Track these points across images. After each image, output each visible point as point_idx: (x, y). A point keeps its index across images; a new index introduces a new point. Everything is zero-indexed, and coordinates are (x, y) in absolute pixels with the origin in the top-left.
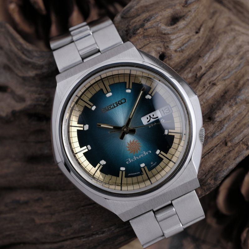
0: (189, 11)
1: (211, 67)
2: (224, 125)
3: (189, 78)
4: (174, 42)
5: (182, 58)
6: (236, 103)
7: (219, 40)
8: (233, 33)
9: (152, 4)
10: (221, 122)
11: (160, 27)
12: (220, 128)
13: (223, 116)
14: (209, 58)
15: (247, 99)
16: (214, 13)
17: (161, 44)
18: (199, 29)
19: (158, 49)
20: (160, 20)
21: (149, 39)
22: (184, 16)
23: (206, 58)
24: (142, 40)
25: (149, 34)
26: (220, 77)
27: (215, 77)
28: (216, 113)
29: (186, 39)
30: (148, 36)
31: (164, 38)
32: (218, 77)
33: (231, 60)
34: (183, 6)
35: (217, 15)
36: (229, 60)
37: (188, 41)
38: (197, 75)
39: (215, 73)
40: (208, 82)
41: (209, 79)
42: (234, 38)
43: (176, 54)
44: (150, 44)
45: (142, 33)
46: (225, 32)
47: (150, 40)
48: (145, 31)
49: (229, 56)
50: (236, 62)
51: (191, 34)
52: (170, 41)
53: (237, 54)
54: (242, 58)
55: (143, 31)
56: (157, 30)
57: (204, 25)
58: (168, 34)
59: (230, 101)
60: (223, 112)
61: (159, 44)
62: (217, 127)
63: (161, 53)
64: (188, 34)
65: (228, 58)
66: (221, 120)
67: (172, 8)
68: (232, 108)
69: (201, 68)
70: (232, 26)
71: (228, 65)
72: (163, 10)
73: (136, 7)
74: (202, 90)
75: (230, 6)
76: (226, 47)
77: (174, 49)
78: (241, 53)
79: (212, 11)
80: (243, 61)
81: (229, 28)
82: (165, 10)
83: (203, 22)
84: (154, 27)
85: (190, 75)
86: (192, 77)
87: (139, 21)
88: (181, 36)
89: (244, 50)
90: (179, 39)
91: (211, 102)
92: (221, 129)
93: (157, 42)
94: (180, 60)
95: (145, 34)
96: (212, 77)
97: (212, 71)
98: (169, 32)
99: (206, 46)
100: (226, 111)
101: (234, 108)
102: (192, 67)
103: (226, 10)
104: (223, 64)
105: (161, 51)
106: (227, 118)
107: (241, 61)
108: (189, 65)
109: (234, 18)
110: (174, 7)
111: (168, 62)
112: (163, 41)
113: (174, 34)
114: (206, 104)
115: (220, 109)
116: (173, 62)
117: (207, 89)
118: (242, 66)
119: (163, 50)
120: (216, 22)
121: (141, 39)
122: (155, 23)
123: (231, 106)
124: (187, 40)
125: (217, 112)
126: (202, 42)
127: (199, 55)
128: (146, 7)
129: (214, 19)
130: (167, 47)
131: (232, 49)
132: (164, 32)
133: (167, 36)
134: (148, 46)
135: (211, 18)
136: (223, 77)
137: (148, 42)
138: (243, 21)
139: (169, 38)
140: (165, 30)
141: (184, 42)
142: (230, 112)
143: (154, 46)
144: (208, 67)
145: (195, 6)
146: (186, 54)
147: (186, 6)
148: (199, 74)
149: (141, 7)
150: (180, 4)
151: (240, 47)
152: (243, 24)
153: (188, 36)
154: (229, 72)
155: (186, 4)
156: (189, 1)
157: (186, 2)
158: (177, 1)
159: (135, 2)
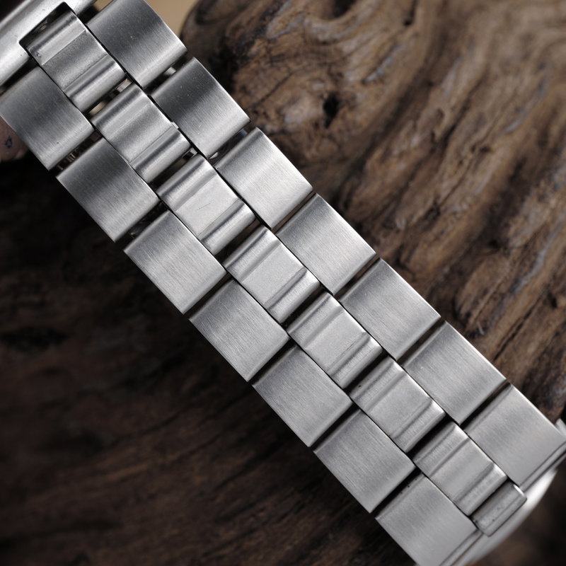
1: (465, 107)
2: (536, 254)
3: (415, 149)
4: (355, 60)
5: (384, 100)
6: (555, 188)
7: (471, 30)
8: (503, 6)
10: (526, 246)
11: (310, 25)
12: (528, 263)
13: (528, 232)
14: (455, 85)
17: (321, 73)
18: (412, 13)
19: (317, 86)
20: (306, 7)
21: (286, 66)
23: (448, 83)
24: (269, 71)
25: (283, 51)
26: (497, 129)
27: (483, 132)
28: (507, 226)
29: (383, 45)
30: (281, 57)
31: (325, 55)
32: (491, 129)
33: (515, 76)
36: (510, 79)
37: (391, 49)
38: (433, 135)
39: (480, 121)
40: (467, 148)
41: (469, 137)
42: (508, 17)
43: (366, 91)
44: (293, 77)
45: (264, 51)
46: (480, 8)
47: (289, 69)
48: (271, 45)
49: (507, 68)
50: (528, 79)
51: (394, 30)
52: (344, 59)
53: (526, 57)
54: (541, 66)
55: (266, 48)
56: (303, 35)
58: (335, 41)
59: (538, 185)
60: (526, 218)
61: (317, 74)
62: (521, 263)
63: (326, 96)
64: (386, 30)
65: (506, 73)
66: (524, 241)
68: (548, 203)
69: (440, 114)
71: (509, 91)
74: (456, 172)
76: (494, 46)
77: (359, 78)
78: (536, 54)
80: (548, 72)
84: (295, 30)
85: (416, 140)
86: (421, 145)
87: (249, 23)
88: (369, 40)
89: (540, 43)
90: (365, 50)
91: (485, 198)
92: (531, 267)
93: (309, 68)
94: (380, 104)
95: (274, 53)
96: (476, 130)
97: (471, 116)
98: (337, 36)
99: (440, 55)
100: (532, 217)
101: (553, 202)
102: (417, 117)
104: (494, 92)
105: (327, 91)
106: (543, 233)
107: (542, 73)
108: (408, 113)
111: (349, 116)
112: (325, 64)
113: (349, 37)
114: (476, 208)
115: (515, 212)
116: (365, 114)
117: (468, 168)
119: (330, 86)
121: (264, 70)
122: (293, 18)
123: (542, 198)
124: (387, 48)
125: (511, 223)
126: (424, 45)
127: (425, 83)
130: (337, 78)
131: (509, 48)
132: (321, 38)
133: (331, 48)
134: (288, 83)
136: (504, 127)
137: (286, 75)
139: (340, 51)
140: (323, 32)
141: (382, 54)
142: (546, 216)
143: (303, 79)
144: (459, 107)
146: (394, 86)
148: (439, 133)
151: (528, 38)
153: (386, 36)
154: (518, 110)
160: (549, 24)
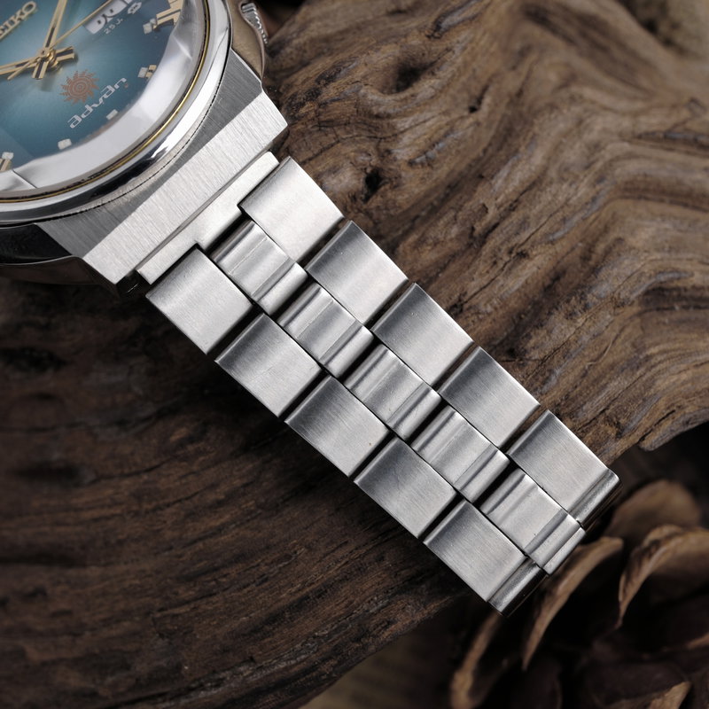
0: (448, 50)
1: (512, 208)
2: (551, 371)
3: (451, 240)
4: (406, 139)
5: (429, 184)
6: (586, 307)
7: (536, 129)
8: (576, 109)
9: (344, 32)
10: (543, 360)
11: (365, 96)
12: (541, 378)
13: (549, 346)
14: (508, 181)
15: (616, 296)
16: (523, 53)
17: (370, 146)
18: (480, 100)
19: (362, 158)
20: (364, 77)
21: (335, 132)
22: (432, 64)
23: (499, 182)
24: (316, 135)
25: (332, 117)
26: (538, 235)
27: (525, 235)
28: (529, 337)
29: (440, 128)
30: (330, 123)
31: (377, 128)
32: (533, 234)
33: (570, 185)
34: (429, 37)
35: (533, 57)
36: (565, 186)
37: (446, 135)
38: (473, 229)
39: (524, 224)
40: (504, 248)
41: (508, 240)
42: (580, 122)
43: (411, 172)
44: (339, 145)
45: (312, 114)
46: (552, 107)
47: (337, 136)
48: (321, 110)
49: (566, 174)
50: (583, 190)
51: (455, 116)
52: (396, 136)
53: (588, 167)
54: (600, 179)
55: (316, 111)
56: (356, 105)
57: (491, 89)
58: (389, 116)
59: (568, 301)
60: (550, 332)
61: (364, 147)
62: (533, 377)
63: (369, 170)
64: (446, 113)
65: (562, 180)
66: (542, 356)
67: (396, 43)
68: (575, 321)
69: (485, 209)
70: (574, 89)
71: (561, 198)
72: (371, 48)
73: (295, 42)
74: (488, 272)
75: (571, 31)
76: (557, 148)
77: (406, 158)
78: (599, 165)
79: (517, 46)
80: (606, 187)
81: (564, 94)
82: (378, 50)
83: (490, 80)
84: (348, 98)
85: (455, 231)
86: (458, 238)
87: (304, 82)
88: (425, 122)
89: (607, 155)
90: (419, 130)
91: (513, 304)
92: (544, 383)
93: (357, 138)
94: (424, 188)
95: (322, 118)
96: (517, 234)
97: (516, 217)
98: (391, 111)
99: (500, 149)
100: (556, 331)
101: (580, 321)
102: (460, 208)
103: (558, 43)
104: (546, 197)
105: (371, 165)
106: (563, 350)
107: (598, 187)
108: (452, 203)
109: (582, 65)
110: (403, 40)
111: (390, 195)
112: (376, 137)
113: (405, 115)
114: (501, 312)
115: (541, 325)
116: (406, 196)
117: (502, 269)
118: (600, 201)
119: (375, 161)
120: (528, 77)
121: (310, 133)
122: (349, 87)
123: (570, 316)
124: (442, 132)
125: (532, 334)
126: (487, 136)
127: (479, 174)
128: (327, 39)
129: (524, 69)
130: (385, 154)
131: (573, 154)
132: (375, 110)
133: (384, 123)
134: (334, 150)
135: (514, 68)
136: (546, 235)
137: (334, 141)
138: (609, 73)
139: (393, 127)
140: (378, 104)
141: (436, 137)
142: (570, 333)
143: (349, 150)
144: (506, 205)
145: (465, 35)
146: (442, 172)
147: (436, 35)
148: (479, 228)
149: (312, 40)
150: (420, 30)
151: (596, 147)
152: (608, 82)
153: (446, 119)
154: (564, 220)
155: (437, 31)
156: (446, 23)
157: (437, 26)
158: (412, 23)
159: (294, 28)
160: (622, 136)
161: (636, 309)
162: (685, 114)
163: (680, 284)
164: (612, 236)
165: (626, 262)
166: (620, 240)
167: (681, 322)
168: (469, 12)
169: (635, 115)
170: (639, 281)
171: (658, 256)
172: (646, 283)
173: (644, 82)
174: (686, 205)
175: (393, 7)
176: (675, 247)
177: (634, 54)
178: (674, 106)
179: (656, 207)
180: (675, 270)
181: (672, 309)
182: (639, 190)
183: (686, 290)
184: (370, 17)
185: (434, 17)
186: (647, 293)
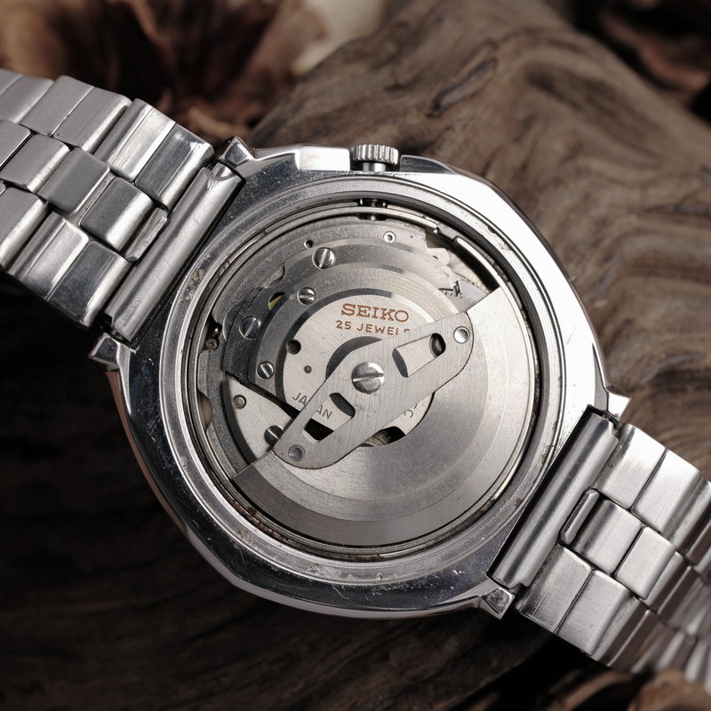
0: (448, 128)
7: (541, 206)
8: (583, 184)
9: (341, 111)
15: (625, 381)
16: (528, 123)
22: (432, 143)
33: (577, 265)
34: (429, 116)
35: (537, 128)
42: (587, 197)
46: (558, 182)
50: (591, 270)
53: (596, 244)
54: (608, 258)
57: (495, 165)
67: (394, 122)
70: (581, 161)
72: (368, 129)
73: (291, 122)
75: (578, 97)
76: (564, 225)
78: (606, 243)
79: (521, 114)
80: (613, 268)
81: (570, 167)
82: (375, 131)
83: (494, 155)
89: (614, 231)
103: (563, 109)
107: (606, 266)
109: (589, 132)
110: (401, 119)
118: (609, 281)
120: (533, 150)
128: (324, 118)
129: (528, 141)
131: (580, 232)
135: (518, 140)
145: (465, 111)
147: (436, 113)
149: (309, 120)
150: (419, 108)
151: (603, 223)
152: (617, 149)
155: (436, 109)
156: (447, 100)
157: (436, 105)
158: (410, 100)
159: (289, 108)
160: (630, 210)
161: (647, 392)
162: (695, 184)
163: (692, 366)
164: (622, 316)
165: (636, 345)
166: (629, 322)
167: (694, 404)
168: (469, 89)
169: (644, 186)
170: (649, 365)
171: (669, 337)
172: (656, 368)
173: (654, 146)
174: (697, 280)
175: (391, 82)
176: (687, 326)
177: (643, 119)
178: (685, 176)
179: (668, 284)
180: (687, 352)
181: (684, 390)
182: (649, 267)
183: (698, 371)
184: (368, 93)
185: (433, 95)
186: (659, 376)
